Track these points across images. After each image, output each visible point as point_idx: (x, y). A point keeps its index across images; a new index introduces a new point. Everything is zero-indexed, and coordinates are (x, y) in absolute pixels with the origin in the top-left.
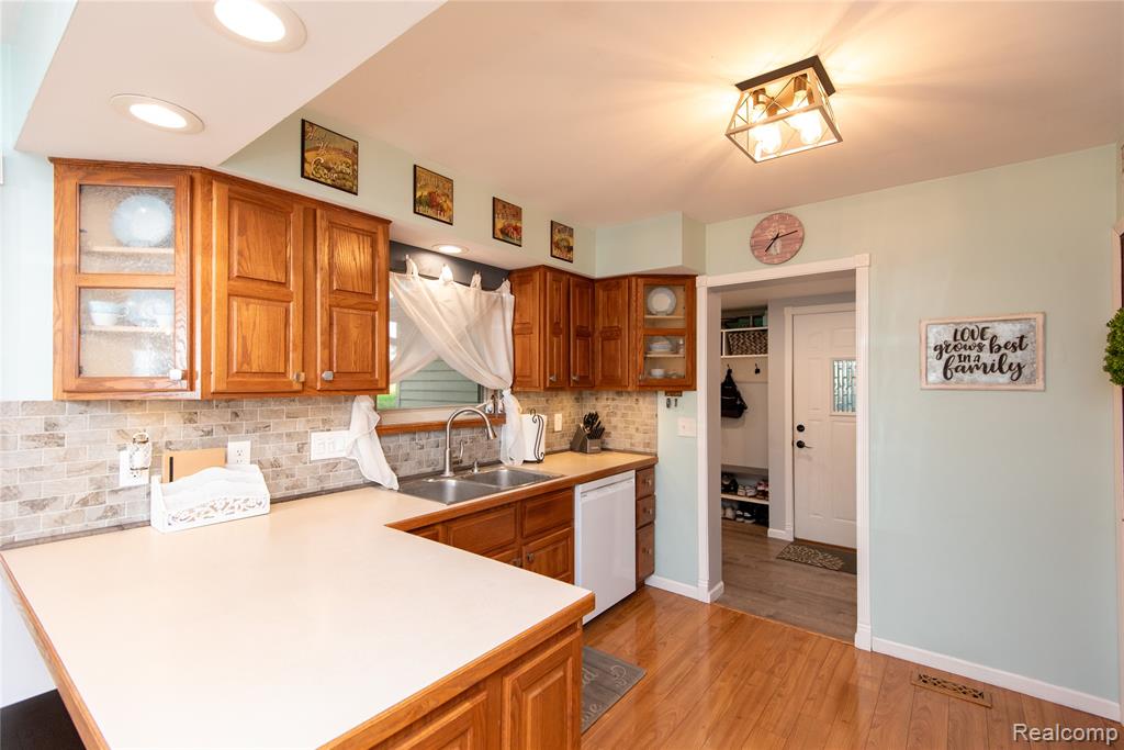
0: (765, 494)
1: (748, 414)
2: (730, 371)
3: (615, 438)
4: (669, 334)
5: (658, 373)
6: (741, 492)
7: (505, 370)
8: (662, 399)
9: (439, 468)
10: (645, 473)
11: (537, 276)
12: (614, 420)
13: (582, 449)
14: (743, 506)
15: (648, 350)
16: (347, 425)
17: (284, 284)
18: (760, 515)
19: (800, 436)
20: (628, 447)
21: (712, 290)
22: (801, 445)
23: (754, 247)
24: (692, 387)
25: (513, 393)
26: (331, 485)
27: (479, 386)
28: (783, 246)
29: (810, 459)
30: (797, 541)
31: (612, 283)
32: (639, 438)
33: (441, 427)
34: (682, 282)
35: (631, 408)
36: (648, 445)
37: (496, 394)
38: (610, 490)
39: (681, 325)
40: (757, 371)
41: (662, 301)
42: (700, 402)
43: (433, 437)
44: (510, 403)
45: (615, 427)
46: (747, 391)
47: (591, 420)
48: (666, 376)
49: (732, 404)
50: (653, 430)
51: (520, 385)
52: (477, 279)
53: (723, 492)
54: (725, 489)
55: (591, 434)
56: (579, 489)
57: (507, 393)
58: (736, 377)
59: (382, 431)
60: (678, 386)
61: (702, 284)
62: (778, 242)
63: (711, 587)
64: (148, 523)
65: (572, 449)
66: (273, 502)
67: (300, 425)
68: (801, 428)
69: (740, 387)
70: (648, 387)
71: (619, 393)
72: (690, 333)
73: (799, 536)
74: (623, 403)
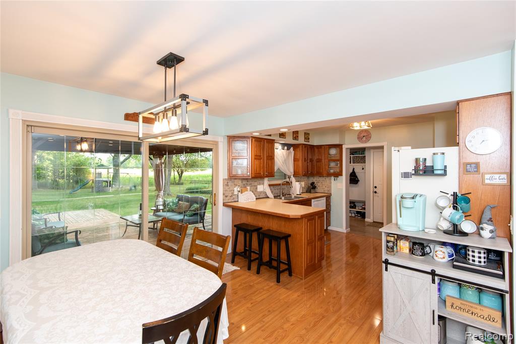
0: (364, 209)
1: (359, 183)
2: (354, 169)
3: (319, 189)
4: (334, 161)
5: (332, 171)
6: (357, 208)
7: (292, 170)
8: (333, 178)
9: (279, 195)
10: (328, 198)
11: (301, 147)
12: (319, 184)
13: (310, 192)
14: (358, 212)
15: (329, 165)
16: (263, 184)
17: (260, 156)
18: (363, 215)
19: (375, 190)
20: (323, 191)
21: (347, 149)
22: (376, 192)
23: (358, 138)
24: (341, 175)
25: (294, 176)
26: (260, 197)
27: (285, 174)
28: (366, 138)
29: (378, 196)
30: (374, 222)
31: (319, 147)
32: (326, 189)
33: (280, 184)
34: (339, 147)
35: (324, 181)
36: (328, 191)
37: (289, 177)
38: (320, 202)
39: (338, 158)
40: (363, 169)
41: (333, 152)
42: (344, 179)
43: (277, 187)
44: (293, 179)
45: (319, 186)
46: (359, 175)
47: (313, 184)
48: (334, 172)
49: (354, 179)
50: (330, 187)
51: (296, 174)
52: (286, 148)
53: (350, 208)
54: (351, 207)
55: (312, 188)
56: (313, 200)
57: (292, 176)
58: (355, 171)
59: (270, 185)
60: (338, 174)
61: (344, 147)
62: (364, 138)
63: (346, 228)
64: (238, 201)
65: (306, 192)
66: (256, 199)
67: (256, 184)
68: (376, 187)
69: (357, 174)
70: (329, 175)
71: (320, 177)
72: (341, 160)
73: (375, 221)
74: (321, 179)
